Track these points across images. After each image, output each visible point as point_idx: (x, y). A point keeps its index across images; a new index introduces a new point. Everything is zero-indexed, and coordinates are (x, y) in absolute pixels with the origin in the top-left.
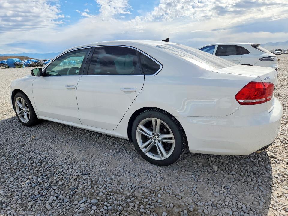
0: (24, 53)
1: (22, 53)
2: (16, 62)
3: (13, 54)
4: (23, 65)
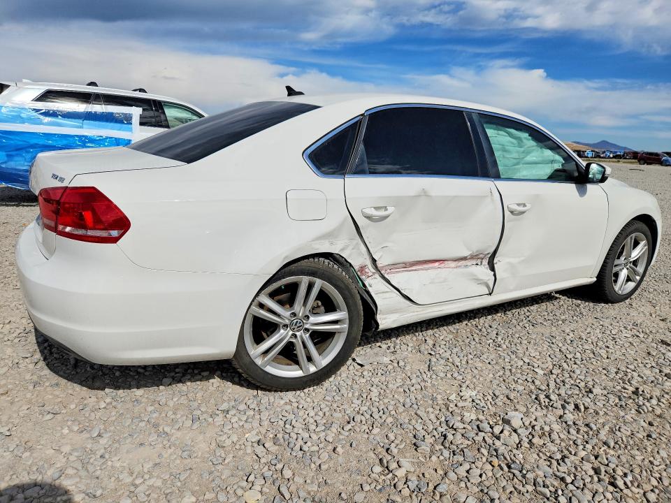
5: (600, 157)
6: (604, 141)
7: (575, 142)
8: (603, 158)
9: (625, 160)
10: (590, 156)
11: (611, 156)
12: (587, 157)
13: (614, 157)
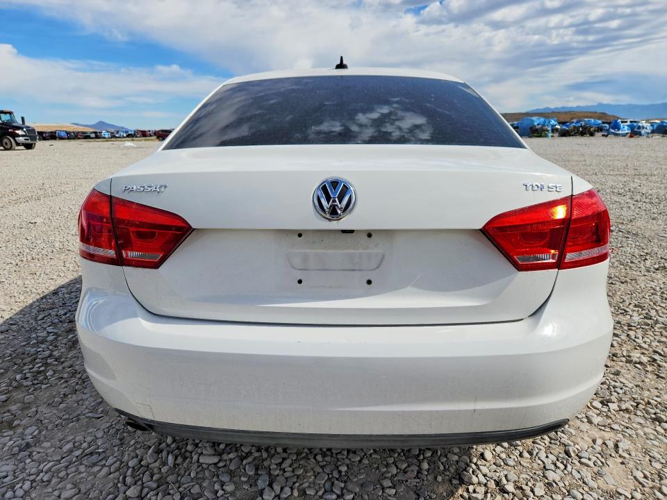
0: (600, 105)
1: (595, 104)
2: (536, 124)
3: (575, 106)
4: (548, 131)
5: (114, 137)
6: (101, 122)
7: (74, 124)
8: (119, 137)
9: (137, 139)
10: (107, 136)
11: (125, 135)
12: (105, 138)
13: (128, 136)
